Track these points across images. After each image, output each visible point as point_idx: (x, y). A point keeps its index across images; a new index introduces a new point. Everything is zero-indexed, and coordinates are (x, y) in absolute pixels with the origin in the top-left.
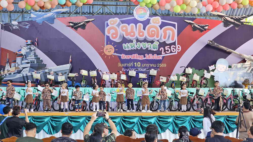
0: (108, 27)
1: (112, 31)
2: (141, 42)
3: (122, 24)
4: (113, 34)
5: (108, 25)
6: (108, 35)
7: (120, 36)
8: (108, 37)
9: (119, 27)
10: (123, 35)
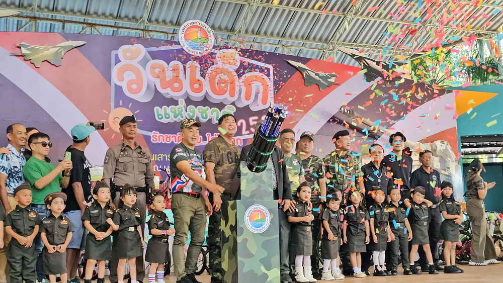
0: (119, 65)
1: (129, 76)
2: (196, 104)
3: (153, 59)
4: (130, 83)
5: (118, 61)
6: (119, 84)
7: (148, 87)
8: (119, 89)
9: (144, 67)
10: (155, 86)
